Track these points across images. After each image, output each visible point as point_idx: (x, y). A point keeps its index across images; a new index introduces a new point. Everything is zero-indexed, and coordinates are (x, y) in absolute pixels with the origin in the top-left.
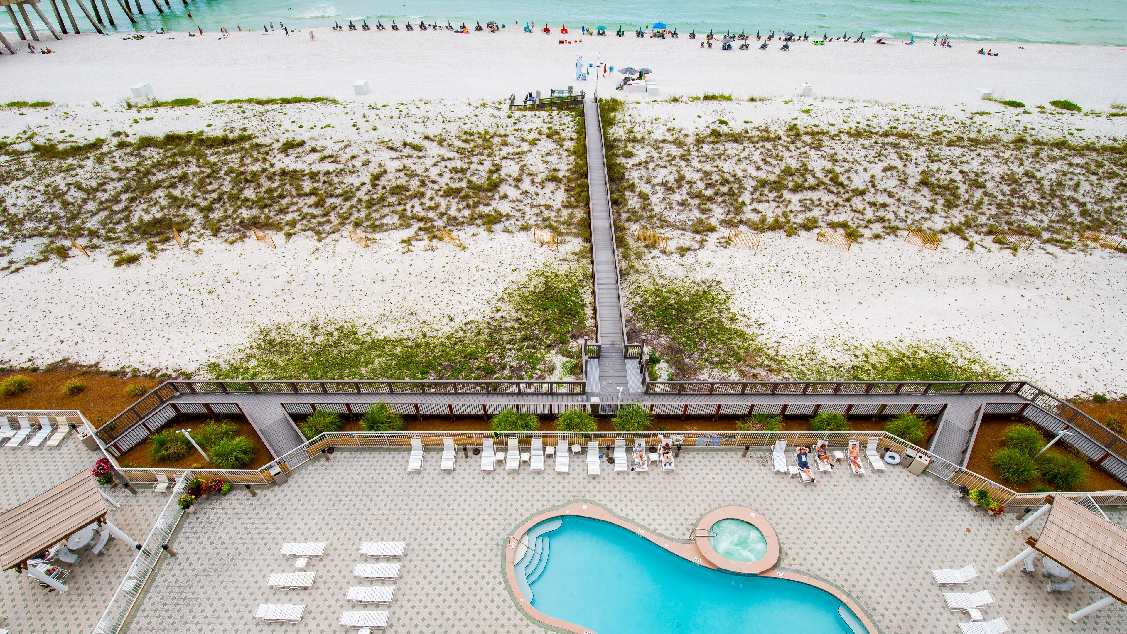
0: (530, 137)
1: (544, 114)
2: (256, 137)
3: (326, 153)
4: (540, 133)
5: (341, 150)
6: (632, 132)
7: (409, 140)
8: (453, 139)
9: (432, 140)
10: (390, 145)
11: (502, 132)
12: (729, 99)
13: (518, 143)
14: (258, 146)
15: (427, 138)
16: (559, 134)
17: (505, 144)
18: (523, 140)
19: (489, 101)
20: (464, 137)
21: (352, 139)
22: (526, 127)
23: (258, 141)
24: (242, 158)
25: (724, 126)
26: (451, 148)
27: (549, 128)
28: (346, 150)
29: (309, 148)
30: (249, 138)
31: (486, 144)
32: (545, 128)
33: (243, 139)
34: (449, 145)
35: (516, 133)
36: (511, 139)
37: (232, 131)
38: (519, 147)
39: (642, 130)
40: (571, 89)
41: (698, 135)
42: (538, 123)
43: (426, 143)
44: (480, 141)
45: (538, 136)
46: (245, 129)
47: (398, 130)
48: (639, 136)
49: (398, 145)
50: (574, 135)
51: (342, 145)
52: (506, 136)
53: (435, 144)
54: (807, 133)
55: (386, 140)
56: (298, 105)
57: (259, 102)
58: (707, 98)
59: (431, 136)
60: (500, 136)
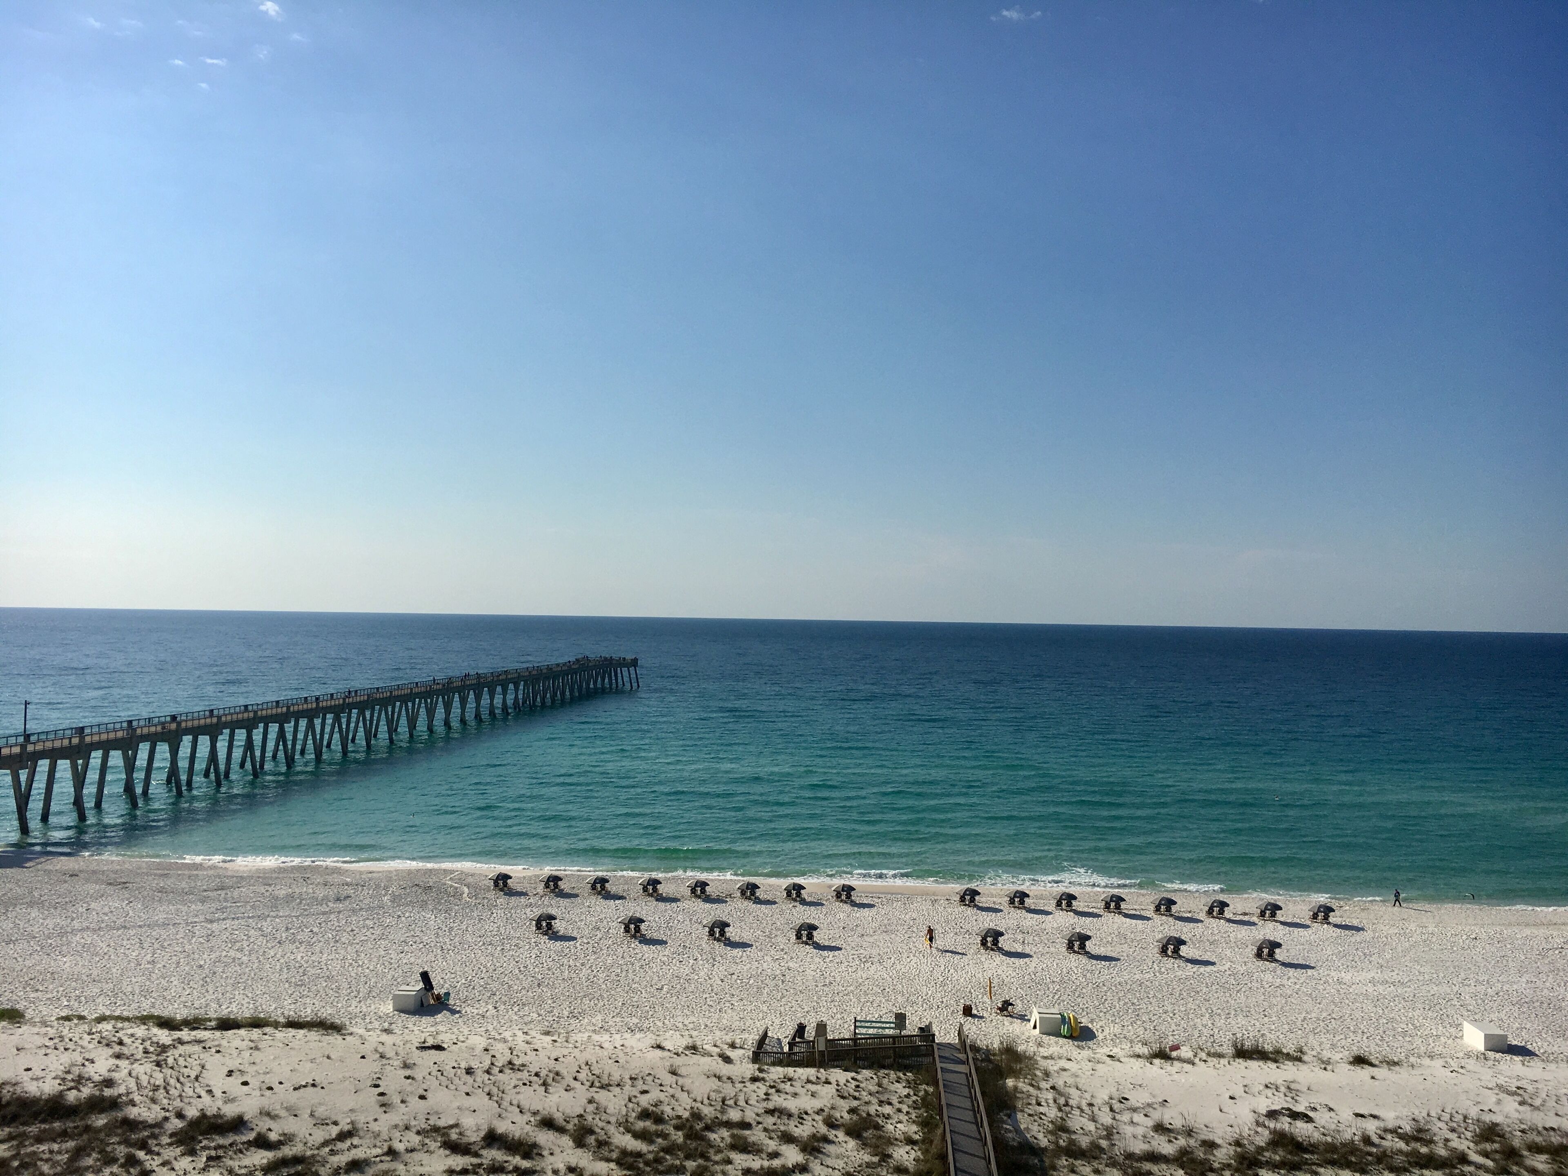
0: (803, 1131)
1: (838, 1075)
2: (133, 1103)
3: (287, 1151)
4: (831, 1124)
5: (326, 1143)
6: (1064, 1129)
7: (502, 1127)
8: (612, 1129)
9: (561, 1130)
10: (454, 1136)
11: (734, 1115)
12: (1297, 1058)
13: (772, 1145)
14: (131, 1125)
15: (548, 1123)
16: (878, 1127)
17: (744, 1147)
18: (788, 1138)
19: (706, 1042)
20: (640, 1125)
21: (361, 1119)
22: (792, 1105)
23: (133, 1113)
24: (78, 1153)
25: (1300, 1124)
26: (605, 1152)
27: (852, 1111)
28: (340, 1145)
29: (251, 1136)
30: (114, 1104)
31: (693, 1145)
32: (842, 1114)
33: (97, 1105)
34: (601, 1144)
35: (770, 1121)
36: (756, 1135)
37: (80, 1080)
38: (775, 1155)
39: (1091, 1126)
40: (901, 1019)
41: (1238, 1143)
42: (826, 1096)
43: (544, 1138)
44: (678, 1137)
45: (823, 1129)
46: (109, 1083)
47: (480, 1100)
48: (1084, 1142)
49: (474, 1137)
50: (913, 1129)
51: (334, 1131)
52: (745, 1125)
53: (566, 1141)
54: (1535, 1148)
55: (442, 1123)
56: (256, 1033)
57: (167, 1024)
58: (1242, 1053)
59: (558, 1117)
60: (728, 1124)
